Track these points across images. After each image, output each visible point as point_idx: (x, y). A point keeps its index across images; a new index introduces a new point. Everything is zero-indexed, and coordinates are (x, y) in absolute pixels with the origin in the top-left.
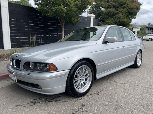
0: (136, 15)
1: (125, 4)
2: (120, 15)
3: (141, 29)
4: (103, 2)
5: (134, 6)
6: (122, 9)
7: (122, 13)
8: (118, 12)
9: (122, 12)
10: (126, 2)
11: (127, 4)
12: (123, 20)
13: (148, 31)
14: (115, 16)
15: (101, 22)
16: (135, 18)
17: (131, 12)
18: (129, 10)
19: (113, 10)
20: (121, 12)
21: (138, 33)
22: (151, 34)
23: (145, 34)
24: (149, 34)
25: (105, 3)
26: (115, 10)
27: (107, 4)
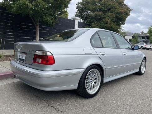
0: (124, 20)
1: (113, 8)
2: (108, 20)
3: (133, 37)
4: (89, 5)
5: (122, 11)
6: (110, 14)
7: (110, 18)
8: (106, 16)
9: (110, 16)
10: (114, 6)
11: (116, 9)
12: (110, 26)
13: (140, 39)
14: (102, 20)
15: (87, 25)
16: (124, 24)
17: (120, 16)
18: (118, 15)
19: (100, 13)
20: (108, 17)
21: (130, 40)
22: (143, 42)
23: (137, 42)
24: (141, 42)
25: (92, 6)
26: (102, 14)
27: (94, 7)
